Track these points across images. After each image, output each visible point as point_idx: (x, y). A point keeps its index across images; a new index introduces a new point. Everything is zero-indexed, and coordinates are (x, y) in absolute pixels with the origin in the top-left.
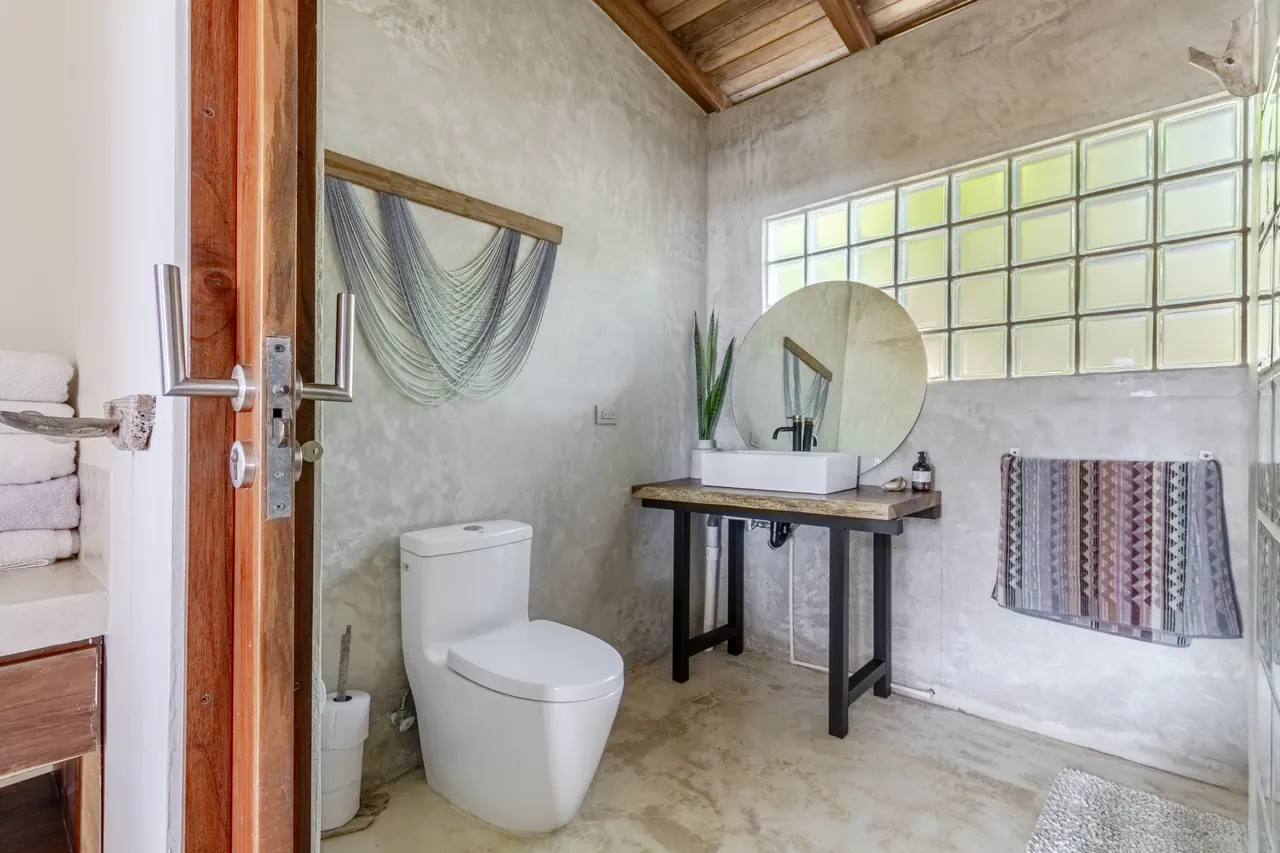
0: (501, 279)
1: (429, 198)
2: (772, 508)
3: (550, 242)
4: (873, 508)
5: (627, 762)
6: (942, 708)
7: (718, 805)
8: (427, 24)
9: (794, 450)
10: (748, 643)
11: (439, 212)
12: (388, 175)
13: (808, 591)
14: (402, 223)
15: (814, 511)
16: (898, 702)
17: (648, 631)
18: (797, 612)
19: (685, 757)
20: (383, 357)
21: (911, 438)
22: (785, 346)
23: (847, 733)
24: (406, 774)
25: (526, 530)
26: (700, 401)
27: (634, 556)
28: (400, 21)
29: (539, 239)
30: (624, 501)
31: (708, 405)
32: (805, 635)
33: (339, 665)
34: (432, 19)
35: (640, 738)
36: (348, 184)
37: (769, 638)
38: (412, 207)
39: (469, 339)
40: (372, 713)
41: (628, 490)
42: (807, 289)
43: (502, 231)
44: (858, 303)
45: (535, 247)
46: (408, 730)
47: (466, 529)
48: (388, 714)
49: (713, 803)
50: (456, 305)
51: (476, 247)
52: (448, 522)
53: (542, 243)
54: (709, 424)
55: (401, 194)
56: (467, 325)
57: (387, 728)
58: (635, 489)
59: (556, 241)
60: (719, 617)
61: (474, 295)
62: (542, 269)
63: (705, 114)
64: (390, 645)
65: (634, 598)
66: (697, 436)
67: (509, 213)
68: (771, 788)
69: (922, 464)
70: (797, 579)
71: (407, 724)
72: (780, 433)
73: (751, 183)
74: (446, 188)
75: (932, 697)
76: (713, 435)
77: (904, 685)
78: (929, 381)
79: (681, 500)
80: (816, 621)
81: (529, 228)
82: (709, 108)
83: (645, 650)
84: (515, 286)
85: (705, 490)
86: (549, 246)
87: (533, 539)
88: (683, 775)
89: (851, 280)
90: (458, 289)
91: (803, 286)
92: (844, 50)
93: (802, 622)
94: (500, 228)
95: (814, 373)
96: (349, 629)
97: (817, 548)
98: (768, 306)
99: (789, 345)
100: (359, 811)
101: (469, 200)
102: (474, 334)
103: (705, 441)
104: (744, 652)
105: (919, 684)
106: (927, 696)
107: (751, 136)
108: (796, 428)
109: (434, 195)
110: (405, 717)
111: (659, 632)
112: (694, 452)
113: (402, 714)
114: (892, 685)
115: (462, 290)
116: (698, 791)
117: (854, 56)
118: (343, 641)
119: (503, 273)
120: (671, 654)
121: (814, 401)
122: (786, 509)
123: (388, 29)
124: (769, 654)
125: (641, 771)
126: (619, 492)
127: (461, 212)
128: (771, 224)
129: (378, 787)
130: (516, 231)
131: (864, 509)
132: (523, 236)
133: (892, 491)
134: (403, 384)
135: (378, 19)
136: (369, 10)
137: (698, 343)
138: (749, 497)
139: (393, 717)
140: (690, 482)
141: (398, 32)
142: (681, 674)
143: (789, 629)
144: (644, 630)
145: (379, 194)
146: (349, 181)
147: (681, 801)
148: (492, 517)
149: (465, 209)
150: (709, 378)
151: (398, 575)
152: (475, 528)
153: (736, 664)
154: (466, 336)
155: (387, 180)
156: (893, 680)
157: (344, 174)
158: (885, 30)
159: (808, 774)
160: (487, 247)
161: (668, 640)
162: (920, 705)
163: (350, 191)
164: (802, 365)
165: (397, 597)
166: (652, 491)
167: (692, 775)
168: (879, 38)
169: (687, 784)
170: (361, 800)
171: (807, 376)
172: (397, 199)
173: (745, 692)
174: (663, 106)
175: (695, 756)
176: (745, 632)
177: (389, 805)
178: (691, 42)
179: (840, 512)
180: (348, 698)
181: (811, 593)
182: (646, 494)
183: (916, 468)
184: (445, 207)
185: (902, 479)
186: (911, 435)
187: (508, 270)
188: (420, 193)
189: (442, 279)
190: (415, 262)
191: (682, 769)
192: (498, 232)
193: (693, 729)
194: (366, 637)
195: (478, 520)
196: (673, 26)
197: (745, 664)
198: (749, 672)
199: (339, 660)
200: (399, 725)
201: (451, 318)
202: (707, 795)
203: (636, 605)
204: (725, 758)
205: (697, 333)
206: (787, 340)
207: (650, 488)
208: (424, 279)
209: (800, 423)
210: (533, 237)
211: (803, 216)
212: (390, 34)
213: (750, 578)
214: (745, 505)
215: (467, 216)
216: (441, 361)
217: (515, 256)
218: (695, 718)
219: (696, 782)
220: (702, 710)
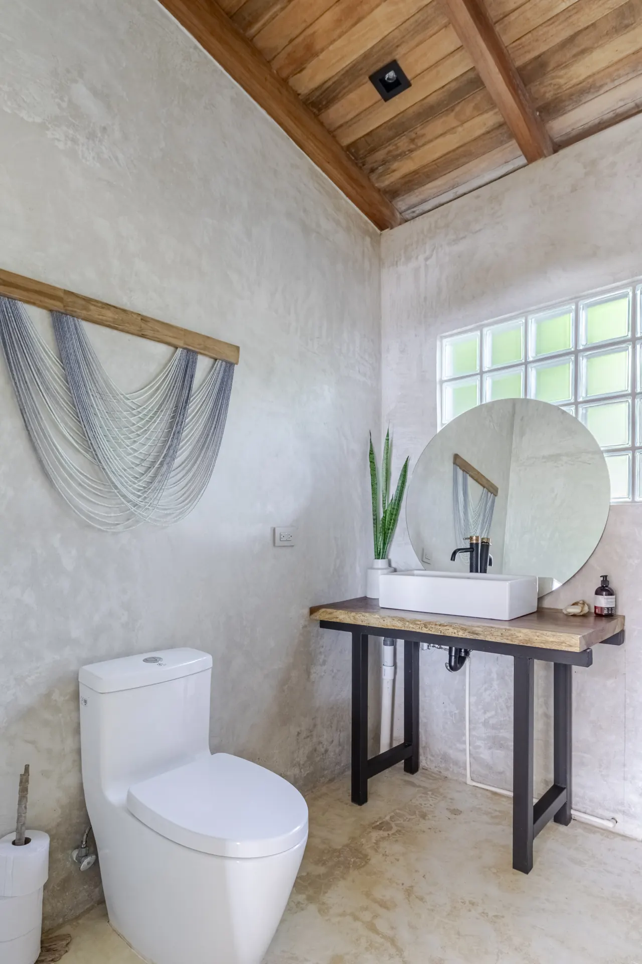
0: (178, 402)
1: (104, 318)
2: (454, 635)
3: (227, 362)
4: (562, 639)
5: (310, 899)
6: (624, 837)
7: (406, 954)
8: (99, 135)
9: (471, 571)
10: (423, 762)
11: (115, 332)
12: (61, 294)
13: (485, 713)
14: (76, 344)
15: (499, 640)
16: (580, 831)
17: (326, 751)
18: (474, 733)
19: (368, 895)
20: (60, 483)
21: (592, 561)
22: (455, 463)
23: (531, 867)
24: (88, 910)
25: (206, 660)
26: (375, 520)
27: (313, 677)
28: (71, 132)
29: (216, 360)
30: (302, 622)
31: (384, 523)
32: (482, 756)
33: (17, 806)
34: (104, 129)
35: (322, 870)
36: (19, 304)
37: (445, 758)
38: (87, 327)
39: (146, 464)
40: (51, 853)
41: (306, 611)
42: (481, 406)
43: (179, 351)
44: (522, 419)
45: (213, 367)
46: (90, 868)
47: (146, 660)
48: (69, 852)
49: (400, 951)
50: (133, 428)
51: (153, 368)
52: (127, 653)
53: (219, 363)
54: (384, 544)
55: (74, 314)
56: (144, 450)
57: (68, 864)
58: (313, 610)
59: (232, 360)
60: (395, 734)
61: (151, 418)
62: (220, 390)
63: (378, 231)
64: (70, 781)
65: (313, 719)
66: (372, 553)
67: (186, 332)
68: (458, 934)
69: (605, 588)
70: (473, 699)
71: (88, 863)
72: (458, 555)
73: (425, 298)
74: (121, 307)
75: (614, 826)
76: (388, 556)
77: (585, 813)
78: (612, 501)
79: (360, 623)
80: (496, 742)
81: (205, 348)
82: (382, 224)
83: (324, 769)
84: (192, 407)
85: (383, 613)
86: (226, 366)
87: (214, 668)
88: (367, 916)
89: (528, 397)
90: (134, 412)
91: (478, 404)
92: (523, 160)
93: (479, 743)
94: (176, 348)
95: (481, 488)
96: (27, 768)
97: (494, 670)
98: (442, 424)
99: (458, 461)
100: (40, 956)
101: (144, 319)
102: (150, 459)
103: (380, 561)
104: (420, 771)
105: (600, 812)
106: (609, 825)
107: (425, 252)
108: (472, 549)
109: (109, 315)
110: (86, 856)
111: (337, 751)
112: (369, 571)
113: (84, 851)
114: (573, 812)
115: (140, 413)
116: (384, 937)
117: (530, 165)
118: (21, 782)
119: (180, 395)
120: (349, 773)
121: (481, 517)
122: (468, 637)
123: (59, 140)
124: (445, 773)
125: (323, 910)
126: (298, 613)
127: (136, 332)
128: (445, 341)
129: (60, 926)
130: (193, 351)
131: (551, 639)
132: (200, 357)
133: (574, 615)
134: (80, 510)
135: (48, 129)
136: (38, 120)
137: (372, 462)
138: (430, 623)
139: (75, 854)
140: (365, 603)
141: (69, 143)
142: (359, 796)
143: (465, 750)
144: (323, 750)
145: (52, 315)
146: (20, 300)
147: (367, 949)
148: (171, 645)
149: (141, 329)
150: (384, 497)
151: (78, 709)
152: (154, 660)
153: (413, 784)
154: (143, 460)
155: (60, 299)
156: (573, 806)
157: (16, 293)
158: (564, 138)
159: (496, 916)
160: (164, 368)
161: (347, 758)
162: (602, 834)
163: (22, 311)
164: (470, 480)
165: (77, 731)
166: (331, 613)
167: (376, 916)
168: (557, 147)
169: (372, 928)
170: (42, 942)
171: (476, 491)
172: (70, 319)
173: (424, 816)
174: (338, 223)
175: (380, 893)
176: (421, 751)
177: (72, 947)
178: (365, 156)
179: (527, 641)
180: (27, 841)
181: (489, 715)
182: (324, 615)
183: (598, 592)
184: (120, 327)
185: (584, 603)
186: (592, 558)
187: (185, 392)
188: (94, 311)
189: (118, 401)
190: (90, 385)
191: (366, 909)
192: (176, 351)
193: (375, 860)
194: (45, 774)
195: (156, 649)
196: (346, 141)
197: (423, 784)
198: (426, 793)
199: (17, 803)
200: (80, 862)
201: (128, 442)
202: (393, 941)
203: (315, 725)
204: (409, 895)
205: (371, 453)
206: (456, 457)
207: (329, 610)
208: (100, 402)
209: (477, 544)
210: (211, 357)
211: (478, 333)
212: (61, 146)
213: (425, 696)
214: (425, 631)
215: (143, 336)
216: (119, 486)
217: (192, 377)
218: (376, 847)
219: (381, 925)
220: (383, 838)
